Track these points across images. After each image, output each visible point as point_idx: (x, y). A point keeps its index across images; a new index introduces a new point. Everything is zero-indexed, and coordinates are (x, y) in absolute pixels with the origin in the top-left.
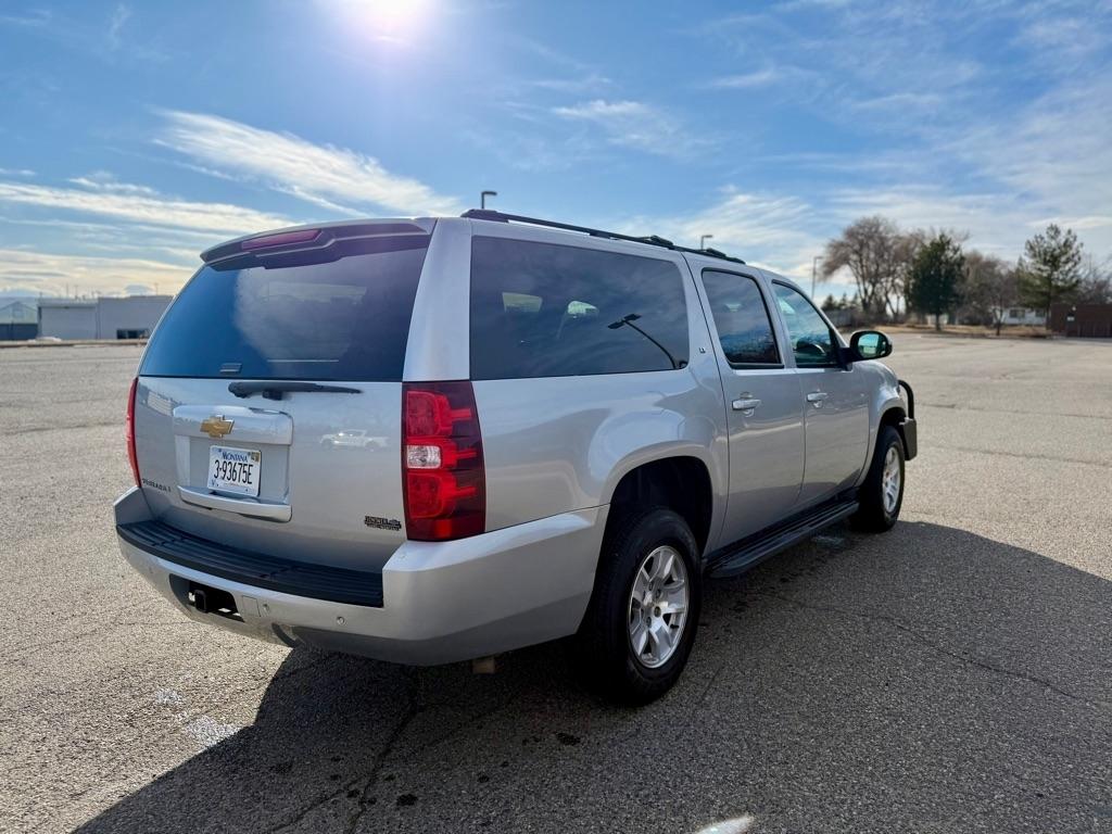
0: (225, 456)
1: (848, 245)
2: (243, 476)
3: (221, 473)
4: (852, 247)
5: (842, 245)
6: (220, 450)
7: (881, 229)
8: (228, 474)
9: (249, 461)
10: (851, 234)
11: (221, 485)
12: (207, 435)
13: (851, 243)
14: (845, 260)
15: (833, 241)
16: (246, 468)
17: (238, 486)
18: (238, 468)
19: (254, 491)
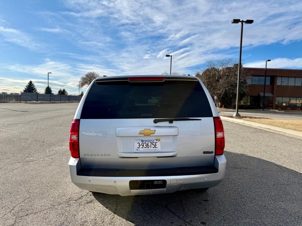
1: (87, 79)
2: (153, 146)
3: (141, 146)
4: (88, 79)
5: (85, 78)
6: (140, 140)
7: (95, 75)
8: (145, 146)
9: (155, 141)
10: (87, 76)
11: (142, 150)
12: (143, 135)
13: (87, 78)
14: (86, 83)
15: (83, 77)
17: (152, 149)
18: (150, 144)
19: (159, 150)
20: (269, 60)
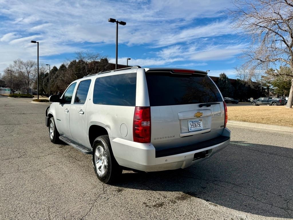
0: (193, 122)
2: (198, 125)
3: (192, 126)
6: (191, 121)
8: (194, 126)
9: (199, 122)
11: (193, 129)
12: (196, 117)
16: (199, 123)
17: (198, 128)
18: (197, 124)
19: (202, 128)
20: (130, 59)
